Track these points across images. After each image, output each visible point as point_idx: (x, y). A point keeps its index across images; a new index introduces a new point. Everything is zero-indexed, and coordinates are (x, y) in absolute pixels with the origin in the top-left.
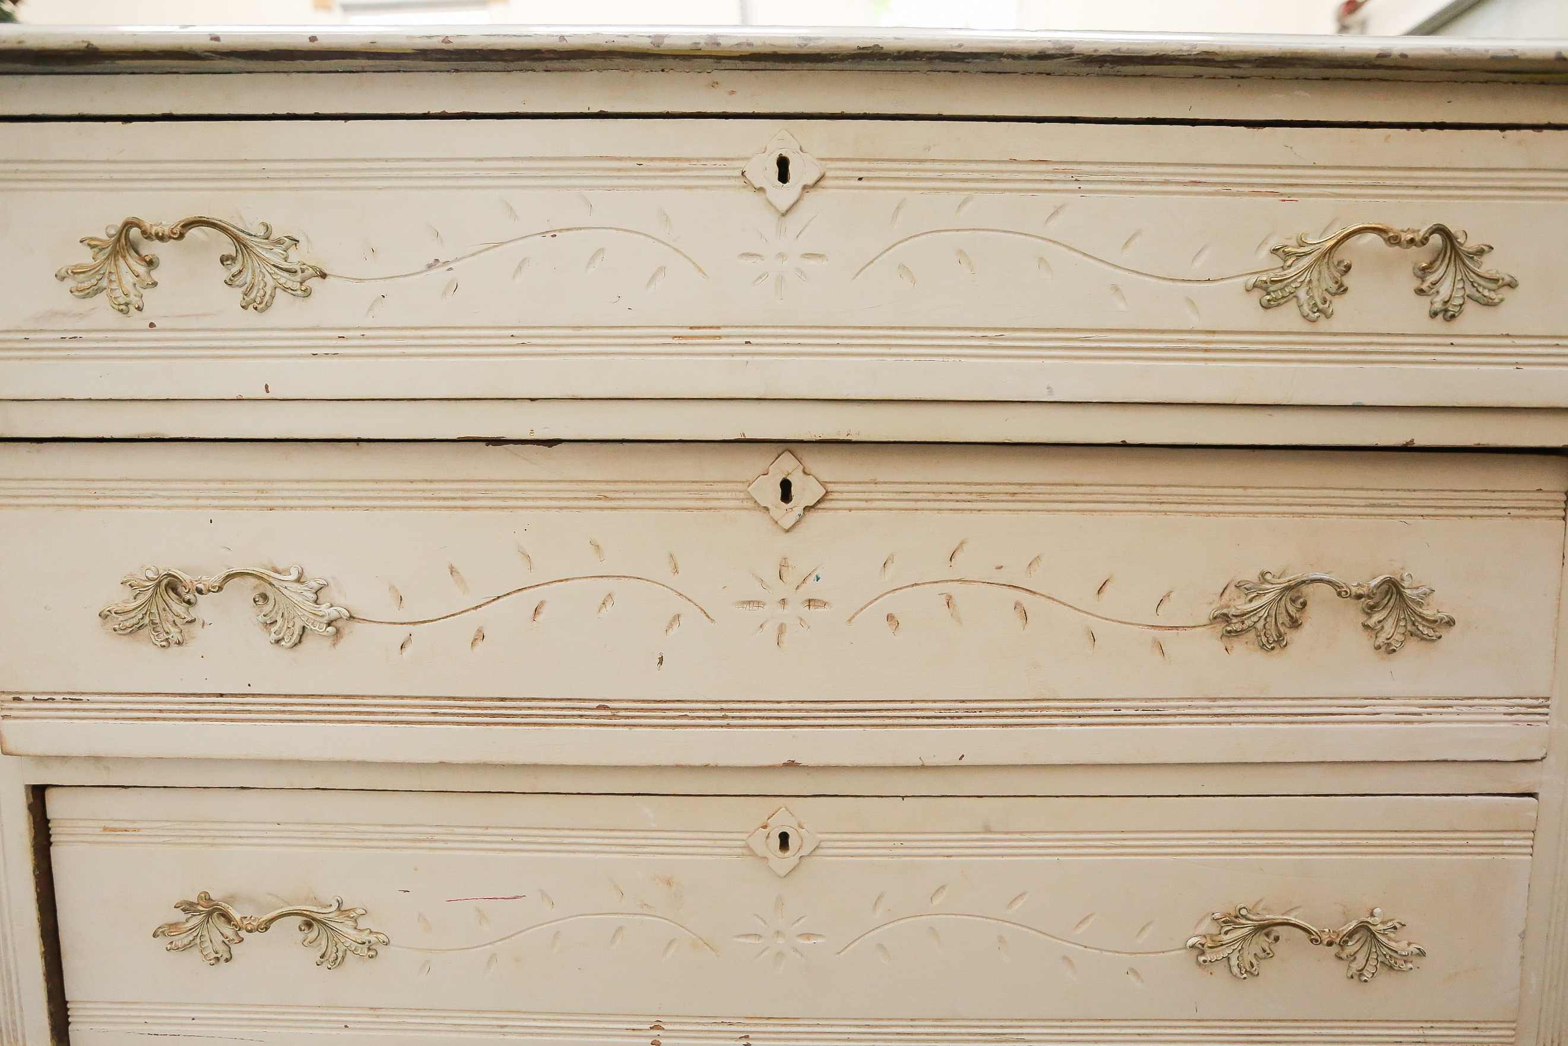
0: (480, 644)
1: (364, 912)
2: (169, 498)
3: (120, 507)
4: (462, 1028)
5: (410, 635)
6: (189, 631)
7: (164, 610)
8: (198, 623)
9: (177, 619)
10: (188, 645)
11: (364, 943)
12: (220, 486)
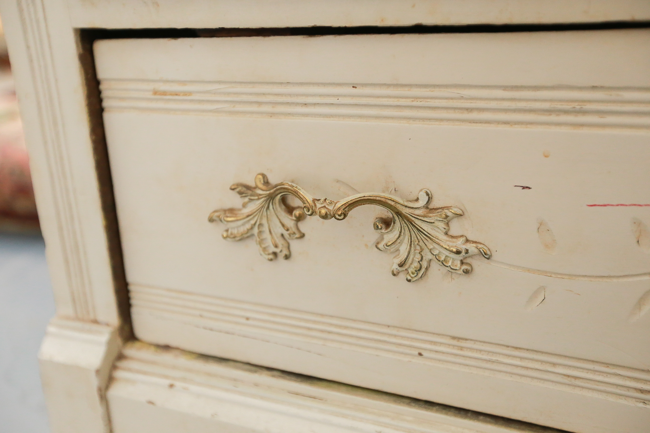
1: (459, 212)
4: (578, 382)
11: (458, 252)
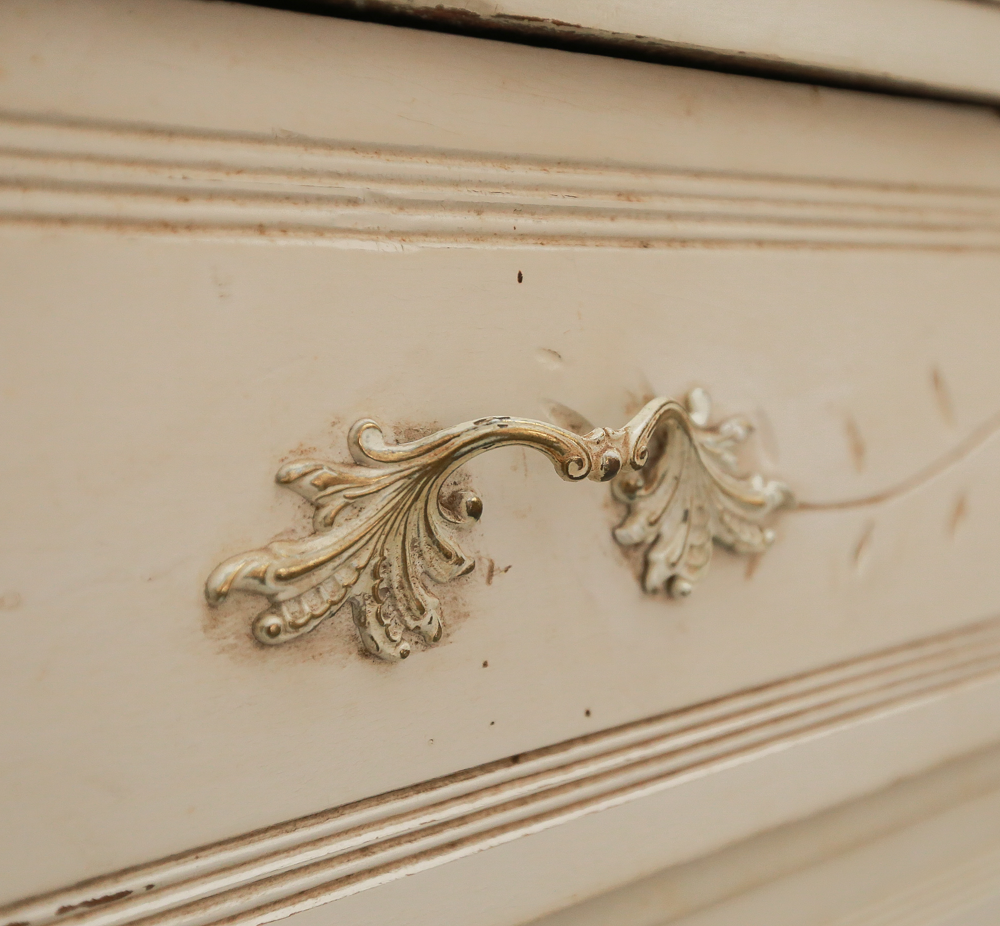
2: (402, 204)
3: (261, 228)
5: (870, 526)
6: (455, 599)
7: (414, 545)
8: (479, 576)
9: (442, 570)
10: (450, 639)
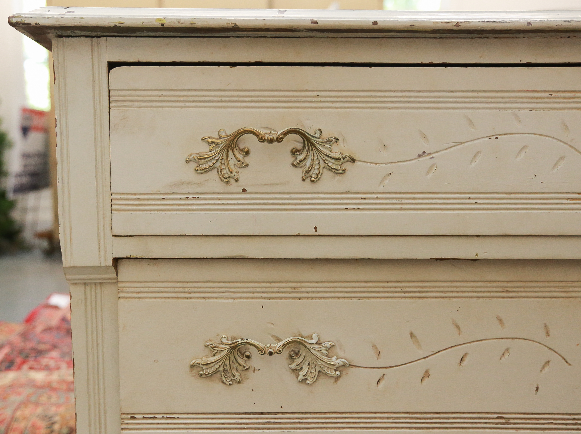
0: (426, 380)
2: (235, 292)
3: (204, 298)
5: (384, 375)
6: (245, 374)
7: (233, 362)
8: (251, 370)
9: (240, 368)
10: (244, 383)
12: (268, 285)
